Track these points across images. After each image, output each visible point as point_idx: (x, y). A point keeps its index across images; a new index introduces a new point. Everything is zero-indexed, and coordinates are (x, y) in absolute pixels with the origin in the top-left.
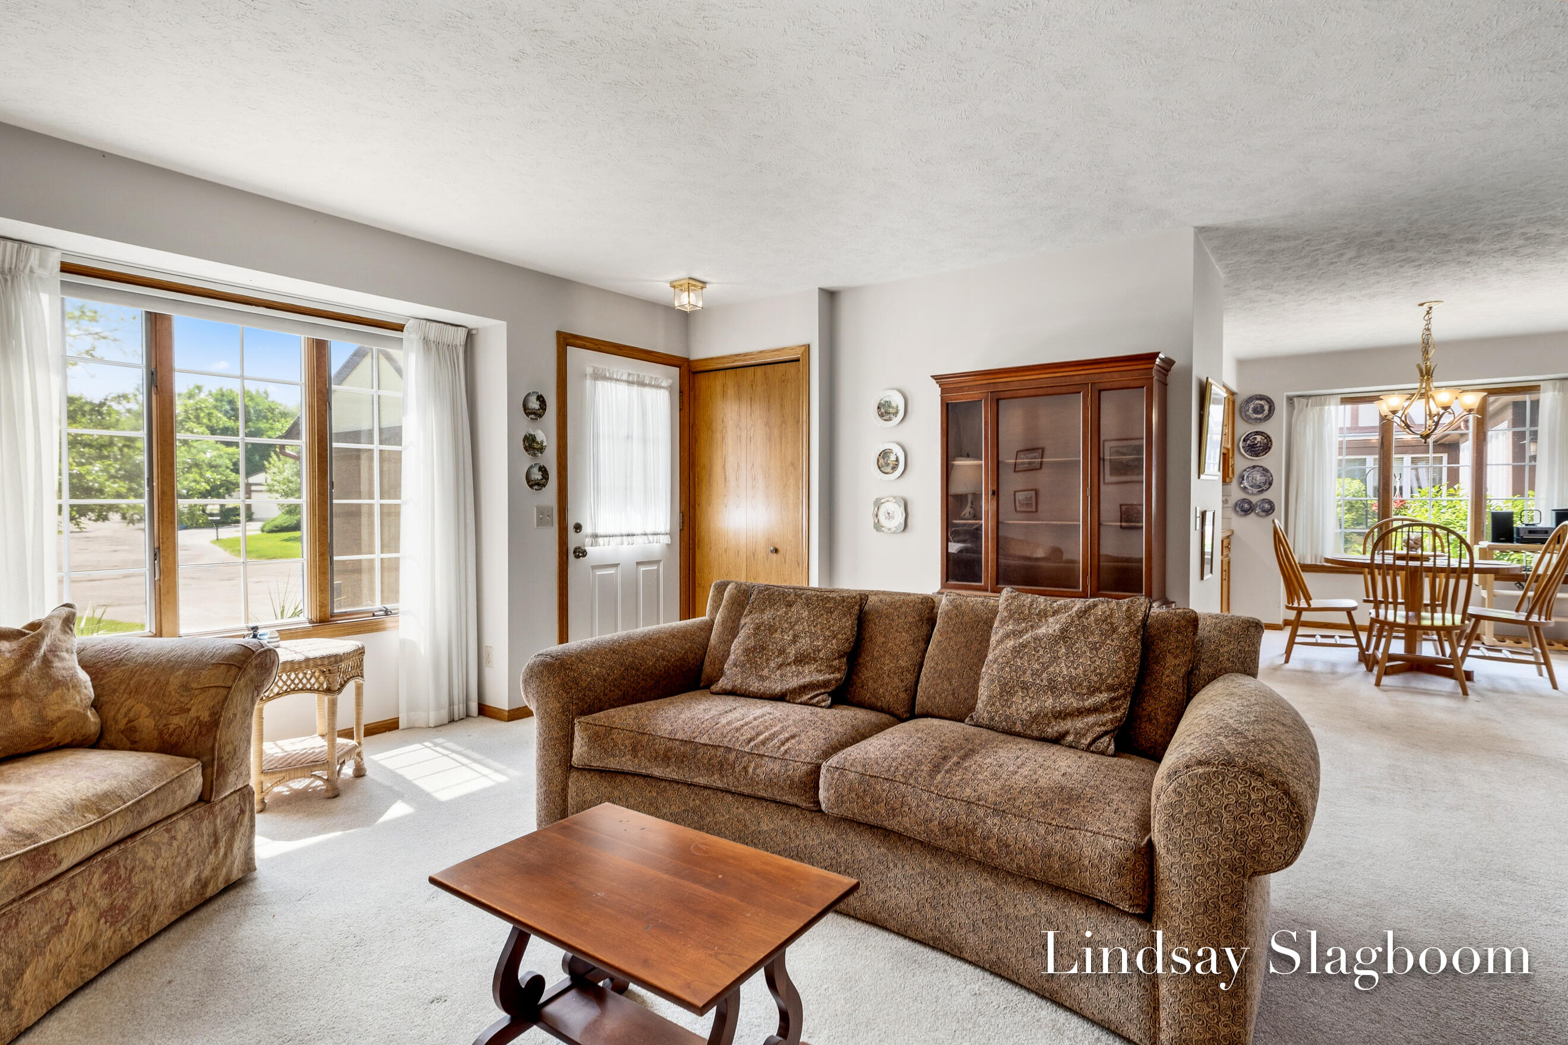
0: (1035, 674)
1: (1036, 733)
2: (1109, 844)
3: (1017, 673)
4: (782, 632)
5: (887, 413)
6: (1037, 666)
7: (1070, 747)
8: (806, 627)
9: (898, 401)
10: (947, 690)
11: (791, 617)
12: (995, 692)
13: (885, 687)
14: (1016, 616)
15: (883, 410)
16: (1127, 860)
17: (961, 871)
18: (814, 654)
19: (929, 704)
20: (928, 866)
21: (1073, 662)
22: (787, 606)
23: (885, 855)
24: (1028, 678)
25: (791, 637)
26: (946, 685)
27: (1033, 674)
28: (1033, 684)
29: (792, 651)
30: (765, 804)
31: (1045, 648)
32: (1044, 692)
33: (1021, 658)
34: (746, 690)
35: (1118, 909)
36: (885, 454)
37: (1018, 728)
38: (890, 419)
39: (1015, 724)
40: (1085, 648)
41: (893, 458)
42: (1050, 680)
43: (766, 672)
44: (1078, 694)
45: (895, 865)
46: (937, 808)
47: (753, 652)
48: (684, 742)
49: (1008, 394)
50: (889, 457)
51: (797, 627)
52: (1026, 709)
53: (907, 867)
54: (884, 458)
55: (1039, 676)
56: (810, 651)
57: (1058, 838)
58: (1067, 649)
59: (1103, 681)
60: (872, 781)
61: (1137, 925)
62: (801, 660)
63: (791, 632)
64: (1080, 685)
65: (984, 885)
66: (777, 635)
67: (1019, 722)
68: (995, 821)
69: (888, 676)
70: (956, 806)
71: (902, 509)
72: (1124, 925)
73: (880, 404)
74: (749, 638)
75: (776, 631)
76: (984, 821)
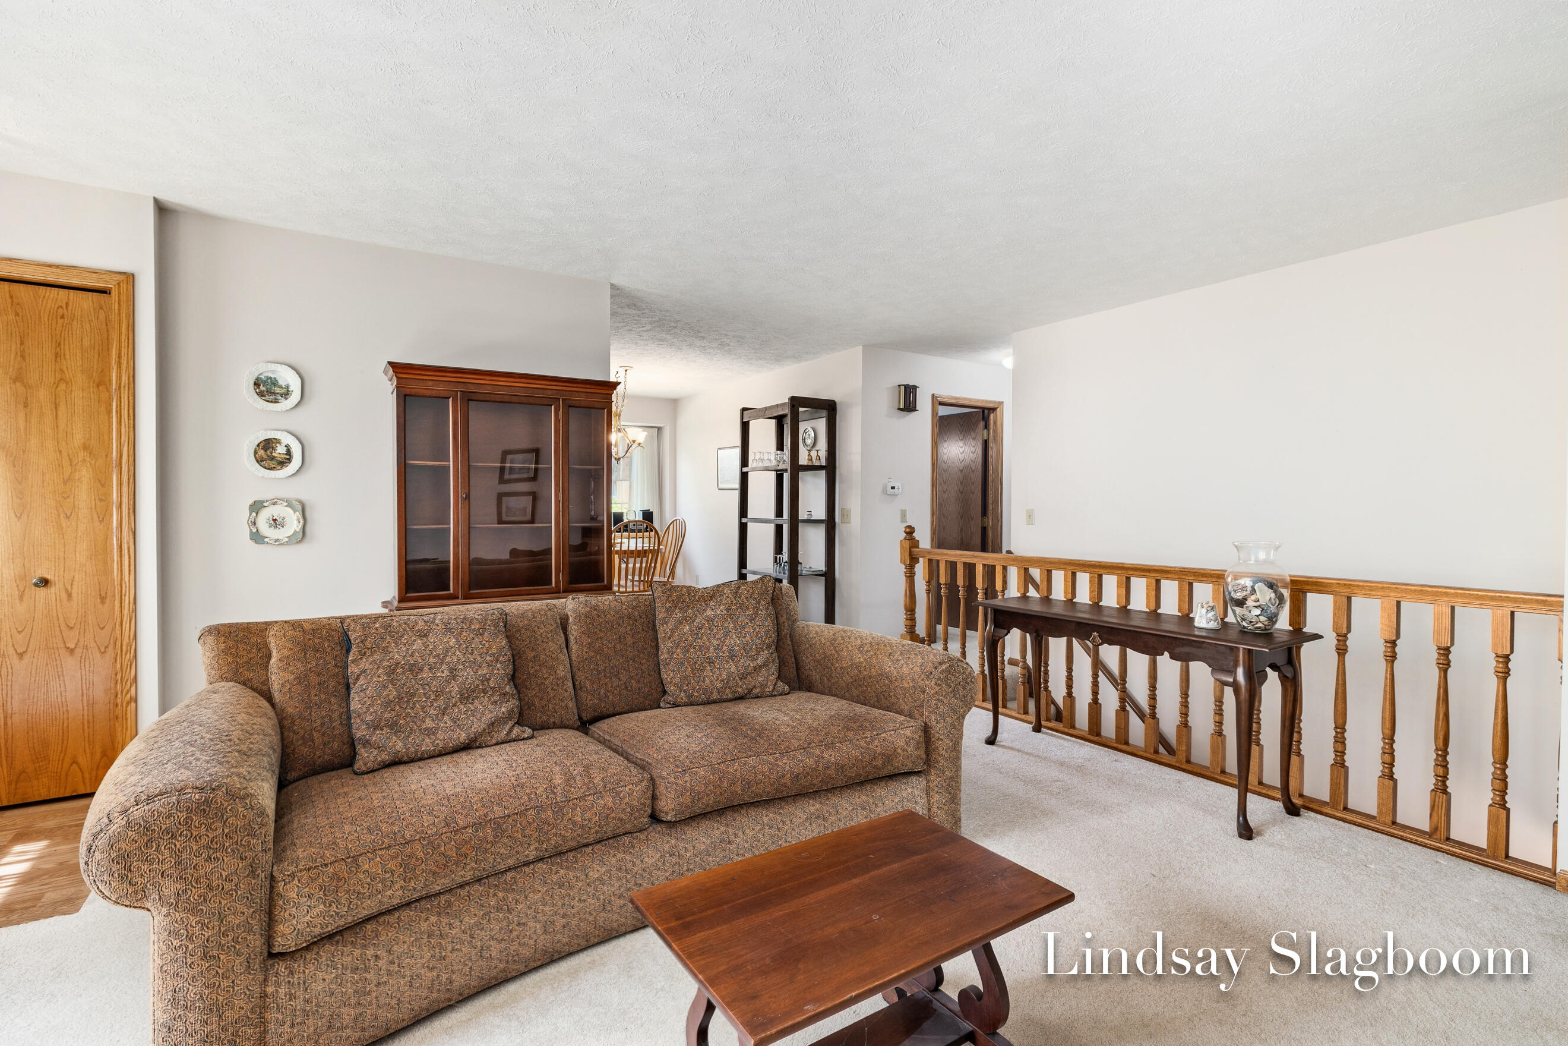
0: (717, 648)
1: (730, 696)
2: (908, 732)
3: (701, 652)
4: (431, 669)
5: (270, 392)
6: (716, 642)
7: (757, 697)
8: (461, 657)
9: (288, 378)
10: (618, 686)
11: (434, 649)
12: (687, 673)
13: (554, 701)
14: (680, 605)
15: (262, 388)
16: (920, 737)
17: (792, 809)
18: (483, 685)
19: (603, 705)
20: (766, 820)
21: (741, 632)
22: (420, 636)
23: (726, 832)
24: (712, 653)
25: (446, 673)
26: (616, 682)
27: (715, 650)
28: (718, 657)
29: (454, 688)
30: (589, 850)
31: (718, 626)
32: (726, 661)
33: (701, 639)
34: (416, 751)
35: (915, 772)
36: (268, 445)
37: (715, 696)
38: (276, 401)
39: (712, 693)
40: (746, 621)
41: (281, 450)
42: (730, 651)
43: (428, 723)
44: (750, 657)
45: (736, 836)
46: (786, 764)
47: (399, 704)
48: (478, 826)
49: (481, 397)
50: (274, 449)
51: (448, 659)
52: (718, 679)
53: (748, 831)
54: (265, 449)
55: (721, 650)
56: (477, 682)
57: (876, 744)
58: (734, 623)
59: (763, 642)
60: (722, 766)
61: (918, 778)
62: (467, 696)
63: (444, 667)
64: (751, 649)
65: (813, 809)
66: (426, 674)
67: (715, 691)
68: (830, 753)
69: (552, 689)
70: (798, 754)
71: (298, 514)
72: (912, 783)
73: (257, 379)
74: (385, 687)
75: (422, 670)
76: (822, 757)
